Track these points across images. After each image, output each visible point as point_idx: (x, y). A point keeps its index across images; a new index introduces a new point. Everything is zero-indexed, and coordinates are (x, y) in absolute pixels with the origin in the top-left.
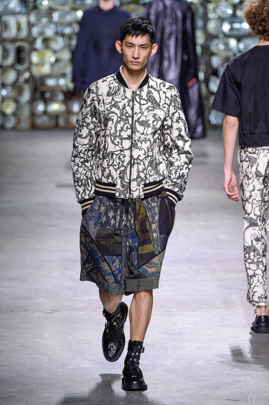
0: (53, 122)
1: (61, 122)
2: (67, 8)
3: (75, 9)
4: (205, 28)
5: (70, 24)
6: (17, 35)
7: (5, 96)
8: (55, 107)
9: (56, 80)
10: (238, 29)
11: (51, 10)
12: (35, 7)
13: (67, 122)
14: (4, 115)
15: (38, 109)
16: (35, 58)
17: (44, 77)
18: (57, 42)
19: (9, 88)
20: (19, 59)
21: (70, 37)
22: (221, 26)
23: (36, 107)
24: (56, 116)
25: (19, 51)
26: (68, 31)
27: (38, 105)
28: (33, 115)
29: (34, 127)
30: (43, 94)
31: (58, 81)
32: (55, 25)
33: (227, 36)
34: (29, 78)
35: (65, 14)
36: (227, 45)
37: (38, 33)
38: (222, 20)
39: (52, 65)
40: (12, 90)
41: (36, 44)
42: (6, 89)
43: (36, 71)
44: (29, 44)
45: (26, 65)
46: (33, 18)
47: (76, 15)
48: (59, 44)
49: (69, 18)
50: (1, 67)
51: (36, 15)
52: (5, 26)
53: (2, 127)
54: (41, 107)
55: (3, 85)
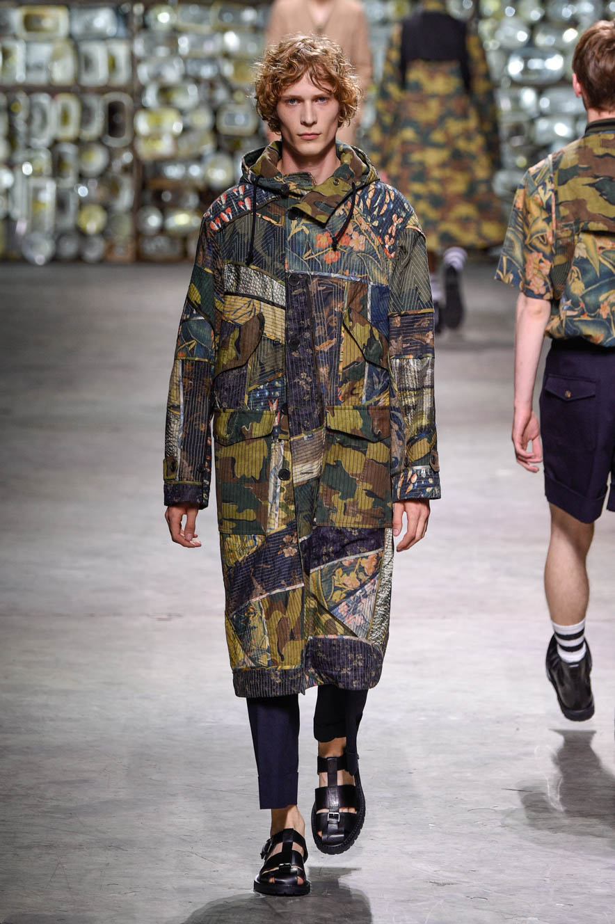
0: (179, 248)
1: (192, 248)
2: (206, 28)
3: (223, 30)
5: (211, 59)
6: (109, 80)
7: (85, 198)
8: (182, 220)
9: (184, 168)
10: (538, 72)
11: (174, 34)
12: (145, 27)
14: (81, 233)
15: (148, 225)
16: (143, 124)
17: (159, 164)
18: (186, 92)
19: (94, 183)
20: (113, 127)
21: (212, 85)
22: (506, 63)
23: (145, 220)
24: (183, 237)
25: (113, 110)
26: (207, 72)
27: (148, 216)
28: (139, 235)
29: (140, 258)
30: (158, 195)
31: (187, 169)
32: (182, 61)
33: (517, 84)
34: (132, 164)
35: (201, 39)
36: (516, 101)
37: (149, 74)
38: (507, 52)
39: (176, 138)
40: (99, 187)
41: (145, 95)
42: (87, 185)
43: (146, 150)
44: (132, 95)
45: (126, 138)
46: (139, 47)
47: (223, 42)
48: (189, 97)
49: (210, 48)
50: (77, 141)
51: (145, 41)
52: (85, 63)
53: (79, 259)
54: (154, 221)
55: (82, 177)
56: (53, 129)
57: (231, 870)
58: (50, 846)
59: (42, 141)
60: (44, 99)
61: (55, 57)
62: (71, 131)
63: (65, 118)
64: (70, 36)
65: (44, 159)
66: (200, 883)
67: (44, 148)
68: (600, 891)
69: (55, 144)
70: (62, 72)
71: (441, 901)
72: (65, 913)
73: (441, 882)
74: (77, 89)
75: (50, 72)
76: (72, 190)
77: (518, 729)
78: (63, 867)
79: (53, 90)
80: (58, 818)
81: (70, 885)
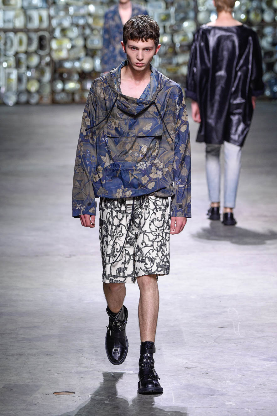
0: (70, 98)
1: (77, 97)
2: (80, 3)
3: (87, 4)
4: (196, 19)
5: (83, 17)
6: (40, 26)
7: (30, 77)
8: (72, 85)
11: (67, 6)
12: (54, 3)
13: (82, 97)
14: (28, 92)
15: (57, 88)
16: (54, 45)
17: (61, 62)
18: (72, 31)
19: (34, 70)
20: (41, 46)
21: (83, 27)
22: (209, 16)
23: (56, 86)
24: (72, 93)
25: (41, 39)
26: (81, 22)
27: (57, 84)
28: (53, 92)
29: (54, 102)
30: (61, 75)
31: (73, 64)
32: (71, 17)
34: (50, 62)
35: (79, 8)
37: (57, 23)
39: (69, 51)
40: (36, 72)
41: (55, 33)
42: (30, 71)
43: (56, 56)
44: (49, 32)
45: (47, 51)
46: (52, 12)
47: (88, 9)
48: (74, 33)
49: (82, 11)
50: (26, 53)
51: (55, 9)
52: (29, 19)
53: (28, 103)
54: (59, 86)
55: (28, 68)
56: (16, 47)
57: (100, 364)
58: (22, 355)
59: (11, 52)
60: (11, 35)
61: (16, 17)
62: (23, 48)
63: (21, 42)
64: (22, 8)
65: (12, 60)
66: (86, 369)
67: (12, 56)
68: (257, 369)
69: (17, 54)
70: (19, 23)
71: (189, 375)
72: (30, 383)
73: (189, 367)
74: (26, 30)
75: (14, 23)
76: (24, 73)
77: (220, 301)
78: (27, 364)
79: (15, 31)
80: (25, 343)
81: (31, 371)
